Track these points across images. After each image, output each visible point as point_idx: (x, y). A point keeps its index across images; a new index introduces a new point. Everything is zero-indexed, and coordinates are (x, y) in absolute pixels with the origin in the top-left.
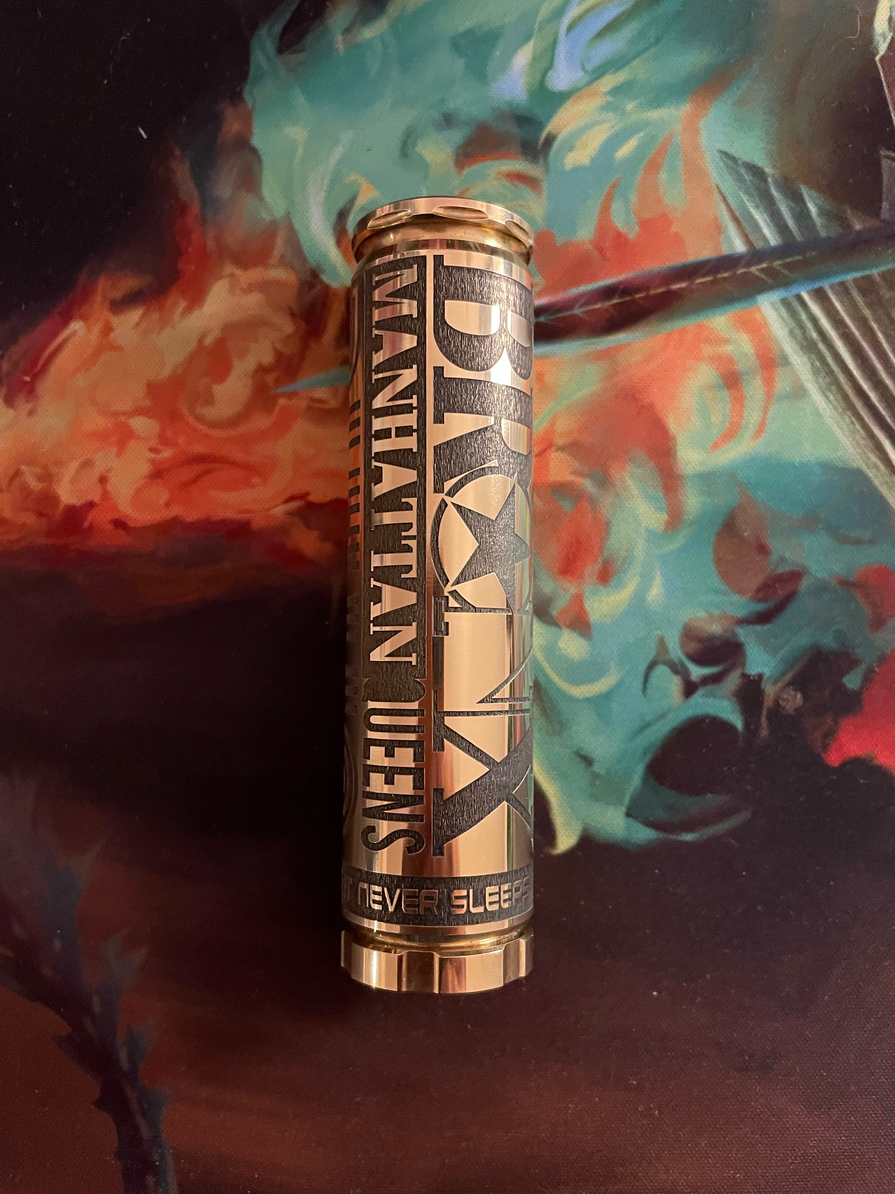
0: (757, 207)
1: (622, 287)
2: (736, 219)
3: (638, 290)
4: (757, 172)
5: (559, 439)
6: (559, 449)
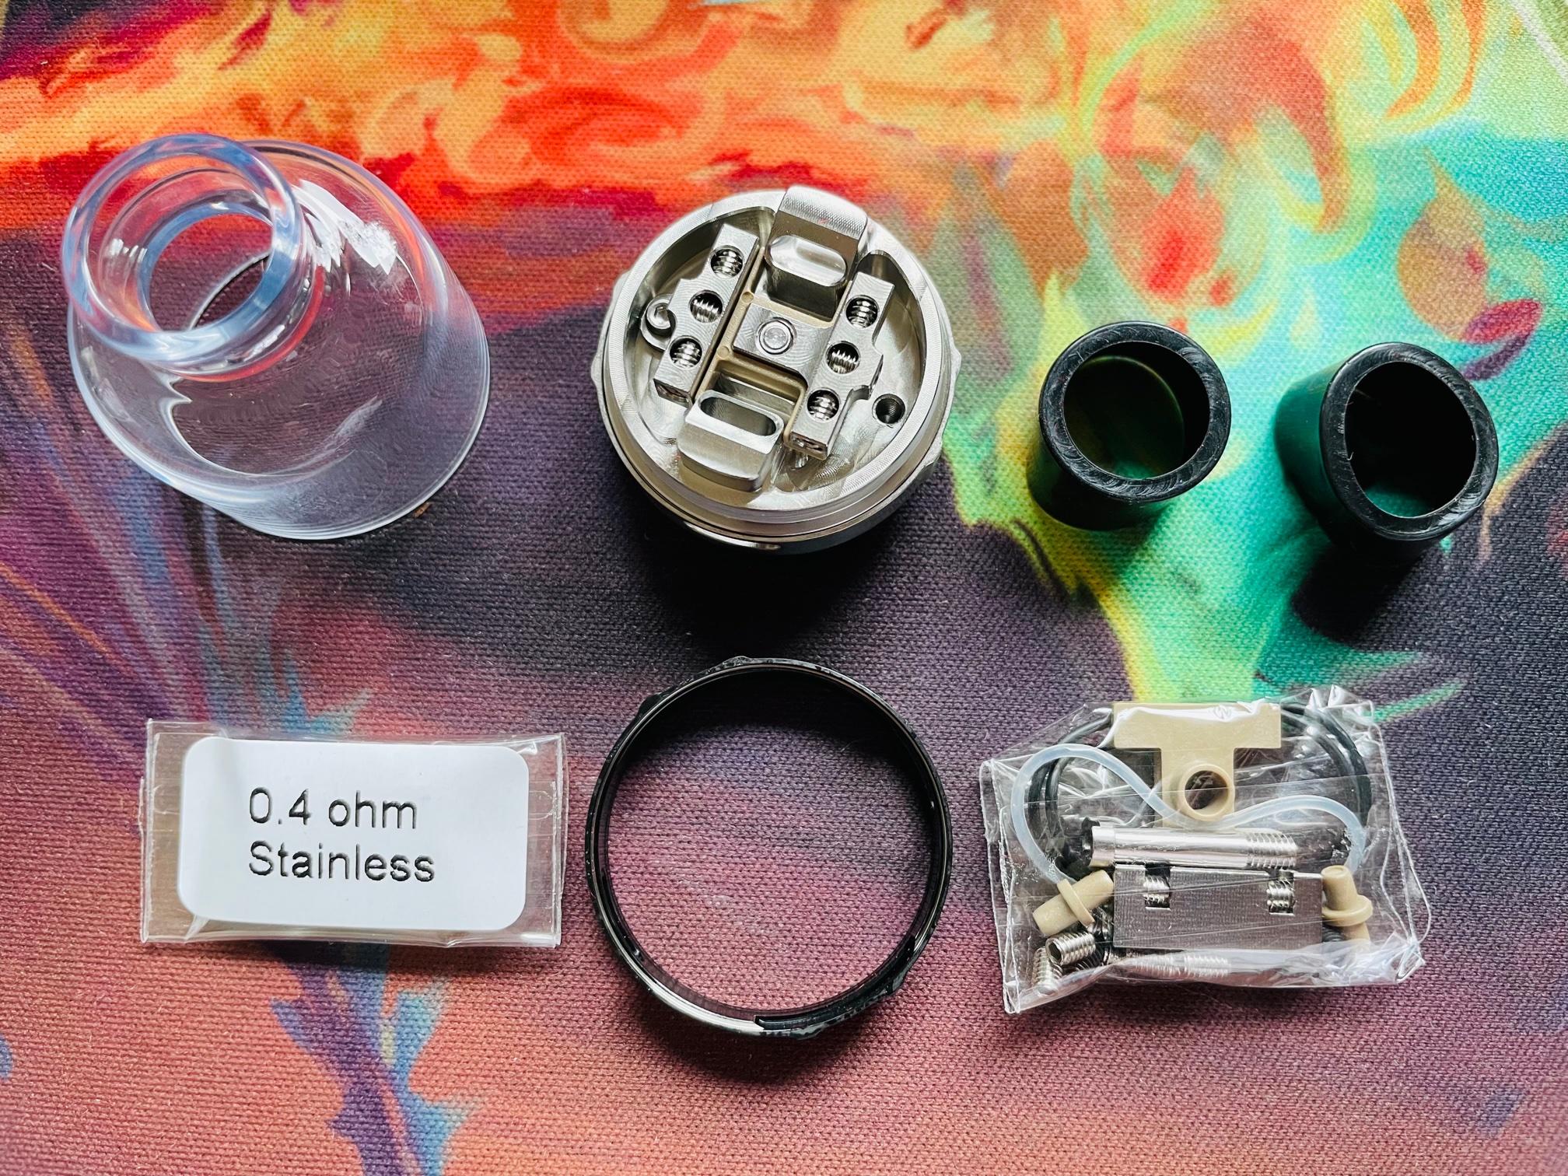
5: (1148, 87)
6: (1147, 102)
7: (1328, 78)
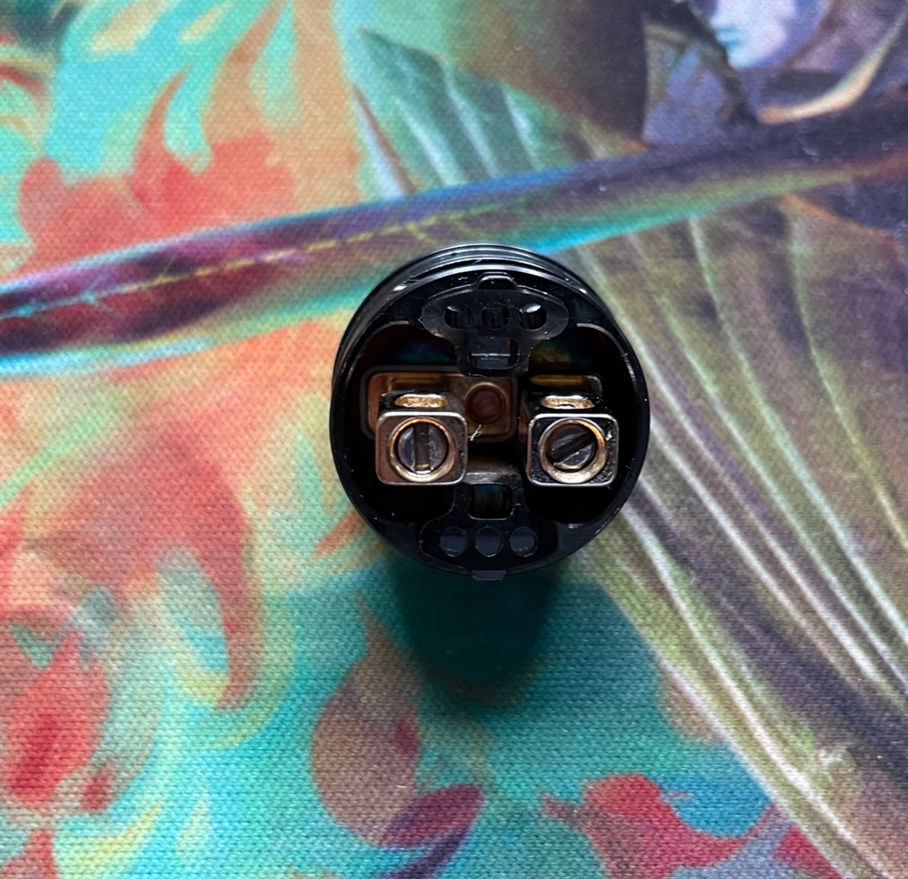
0: (423, 121)
1: (173, 258)
2: (384, 142)
3: (203, 263)
4: (425, 63)
5: (35, 529)
6: (33, 547)
7: (249, 507)
